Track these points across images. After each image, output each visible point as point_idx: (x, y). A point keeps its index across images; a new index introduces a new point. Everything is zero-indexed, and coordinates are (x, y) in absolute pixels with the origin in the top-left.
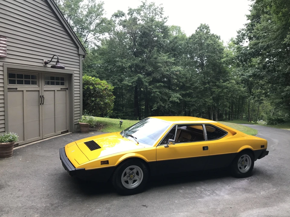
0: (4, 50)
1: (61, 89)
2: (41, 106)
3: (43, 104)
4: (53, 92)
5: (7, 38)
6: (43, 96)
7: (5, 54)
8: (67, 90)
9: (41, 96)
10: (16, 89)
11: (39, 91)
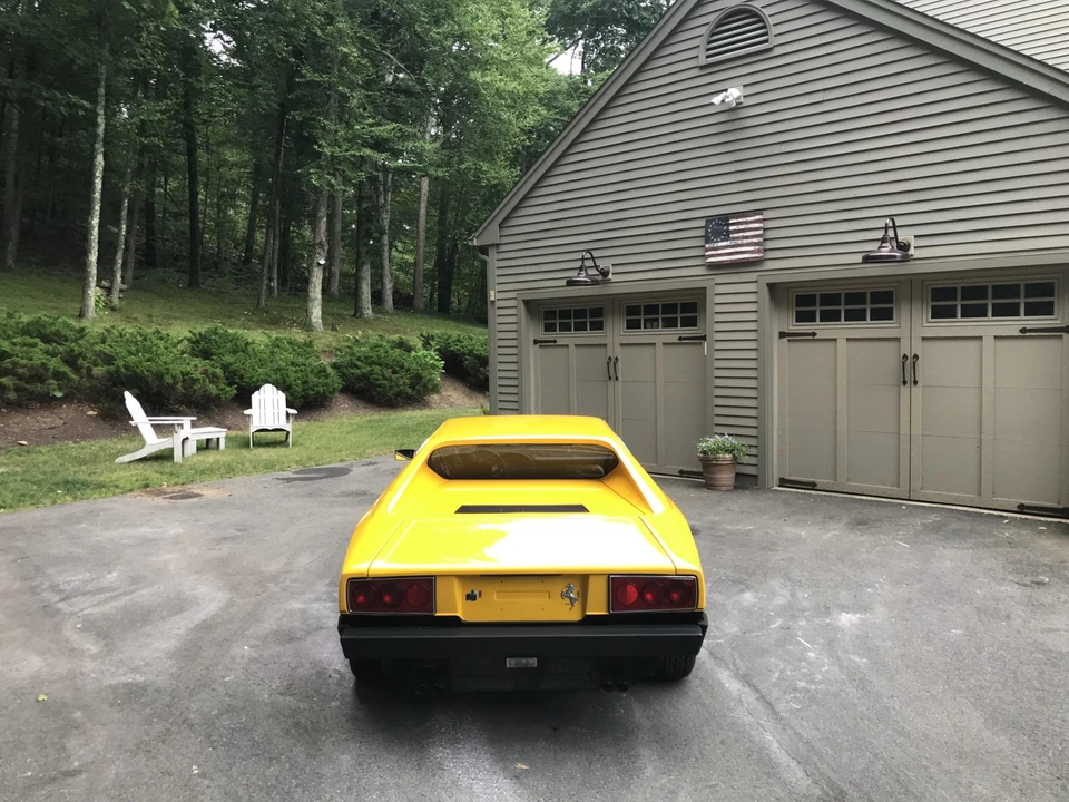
0: (756, 244)
1: (1023, 330)
2: (905, 390)
3: (916, 383)
4: (974, 344)
5: (764, 212)
6: (916, 356)
7: (759, 251)
8: (1064, 334)
9: (905, 356)
10: (814, 334)
11: (898, 339)
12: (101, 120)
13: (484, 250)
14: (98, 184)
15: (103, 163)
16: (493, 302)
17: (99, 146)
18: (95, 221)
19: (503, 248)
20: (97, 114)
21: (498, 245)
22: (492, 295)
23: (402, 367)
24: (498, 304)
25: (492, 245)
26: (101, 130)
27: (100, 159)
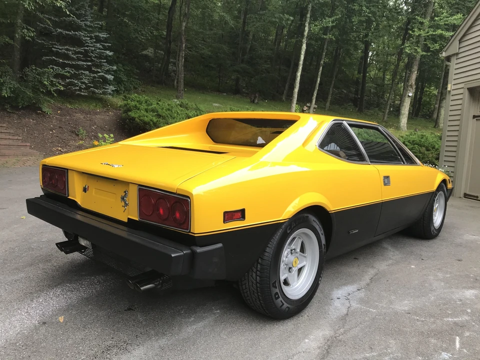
12: (307, 29)
13: (448, 59)
14: (302, 57)
15: (305, 48)
16: (450, 91)
17: (305, 41)
18: (299, 74)
19: (460, 56)
20: (305, 26)
21: (457, 54)
22: (449, 87)
23: (434, 148)
24: (453, 93)
25: (454, 55)
26: (306, 33)
27: (304, 46)
